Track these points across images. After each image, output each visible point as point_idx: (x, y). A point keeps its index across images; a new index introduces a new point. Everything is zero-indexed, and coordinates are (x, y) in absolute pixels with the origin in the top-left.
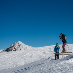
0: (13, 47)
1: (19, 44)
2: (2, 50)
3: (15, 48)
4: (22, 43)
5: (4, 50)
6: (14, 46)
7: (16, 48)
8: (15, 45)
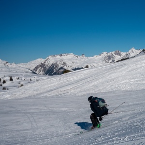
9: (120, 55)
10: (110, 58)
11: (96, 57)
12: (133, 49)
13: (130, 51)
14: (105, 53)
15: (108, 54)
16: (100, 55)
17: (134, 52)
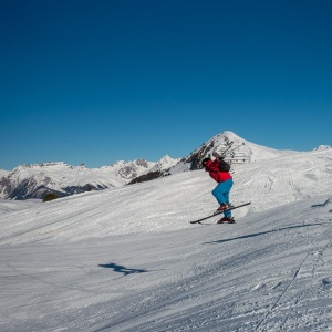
0: (209, 149)
1: (226, 139)
2: (176, 161)
3: (215, 154)
4: (238, 138)
5: (183, 160)
6: (212, 145)
7: (219, 153)
8: (215, 145)
9: (145, 165)
10: (128, 170)
11: (106, 170)
12: (167, 157)
13: (162, 161)
14: (121, 163)
15: (127, 165)
16: (112, 165)
17: (168, 162)
